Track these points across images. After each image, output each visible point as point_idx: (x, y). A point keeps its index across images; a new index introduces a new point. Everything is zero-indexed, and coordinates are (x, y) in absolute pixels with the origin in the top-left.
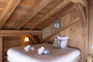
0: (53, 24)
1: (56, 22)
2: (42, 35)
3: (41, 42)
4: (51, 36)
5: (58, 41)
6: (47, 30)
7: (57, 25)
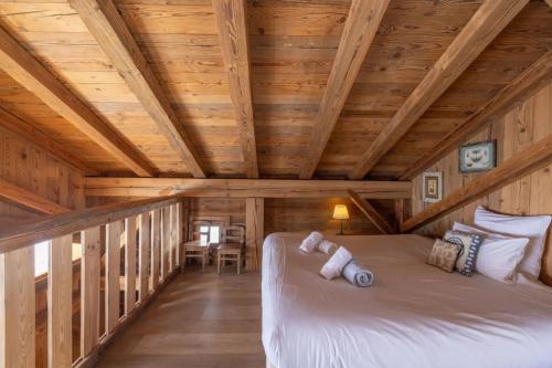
0: (456, 152)
1: (471, 141)
2: (408, 202)
3: (402, 229)
4: (443, 208)
5: (466, 234)
6: (428, 178)
7: (477, 157)
